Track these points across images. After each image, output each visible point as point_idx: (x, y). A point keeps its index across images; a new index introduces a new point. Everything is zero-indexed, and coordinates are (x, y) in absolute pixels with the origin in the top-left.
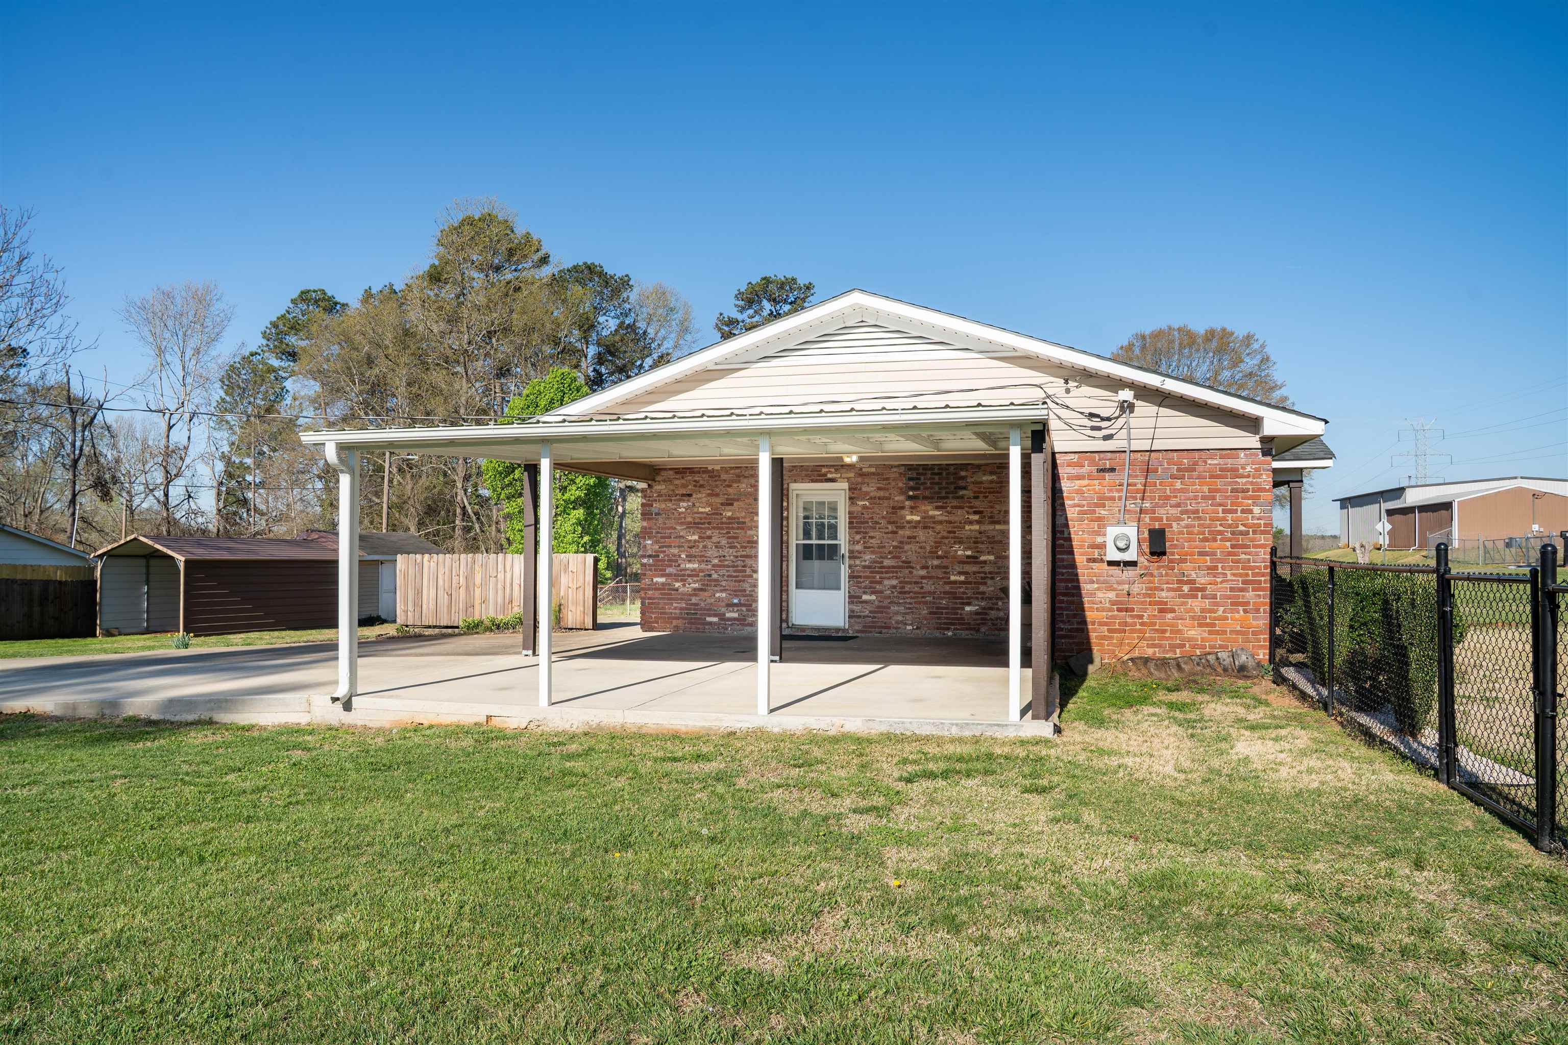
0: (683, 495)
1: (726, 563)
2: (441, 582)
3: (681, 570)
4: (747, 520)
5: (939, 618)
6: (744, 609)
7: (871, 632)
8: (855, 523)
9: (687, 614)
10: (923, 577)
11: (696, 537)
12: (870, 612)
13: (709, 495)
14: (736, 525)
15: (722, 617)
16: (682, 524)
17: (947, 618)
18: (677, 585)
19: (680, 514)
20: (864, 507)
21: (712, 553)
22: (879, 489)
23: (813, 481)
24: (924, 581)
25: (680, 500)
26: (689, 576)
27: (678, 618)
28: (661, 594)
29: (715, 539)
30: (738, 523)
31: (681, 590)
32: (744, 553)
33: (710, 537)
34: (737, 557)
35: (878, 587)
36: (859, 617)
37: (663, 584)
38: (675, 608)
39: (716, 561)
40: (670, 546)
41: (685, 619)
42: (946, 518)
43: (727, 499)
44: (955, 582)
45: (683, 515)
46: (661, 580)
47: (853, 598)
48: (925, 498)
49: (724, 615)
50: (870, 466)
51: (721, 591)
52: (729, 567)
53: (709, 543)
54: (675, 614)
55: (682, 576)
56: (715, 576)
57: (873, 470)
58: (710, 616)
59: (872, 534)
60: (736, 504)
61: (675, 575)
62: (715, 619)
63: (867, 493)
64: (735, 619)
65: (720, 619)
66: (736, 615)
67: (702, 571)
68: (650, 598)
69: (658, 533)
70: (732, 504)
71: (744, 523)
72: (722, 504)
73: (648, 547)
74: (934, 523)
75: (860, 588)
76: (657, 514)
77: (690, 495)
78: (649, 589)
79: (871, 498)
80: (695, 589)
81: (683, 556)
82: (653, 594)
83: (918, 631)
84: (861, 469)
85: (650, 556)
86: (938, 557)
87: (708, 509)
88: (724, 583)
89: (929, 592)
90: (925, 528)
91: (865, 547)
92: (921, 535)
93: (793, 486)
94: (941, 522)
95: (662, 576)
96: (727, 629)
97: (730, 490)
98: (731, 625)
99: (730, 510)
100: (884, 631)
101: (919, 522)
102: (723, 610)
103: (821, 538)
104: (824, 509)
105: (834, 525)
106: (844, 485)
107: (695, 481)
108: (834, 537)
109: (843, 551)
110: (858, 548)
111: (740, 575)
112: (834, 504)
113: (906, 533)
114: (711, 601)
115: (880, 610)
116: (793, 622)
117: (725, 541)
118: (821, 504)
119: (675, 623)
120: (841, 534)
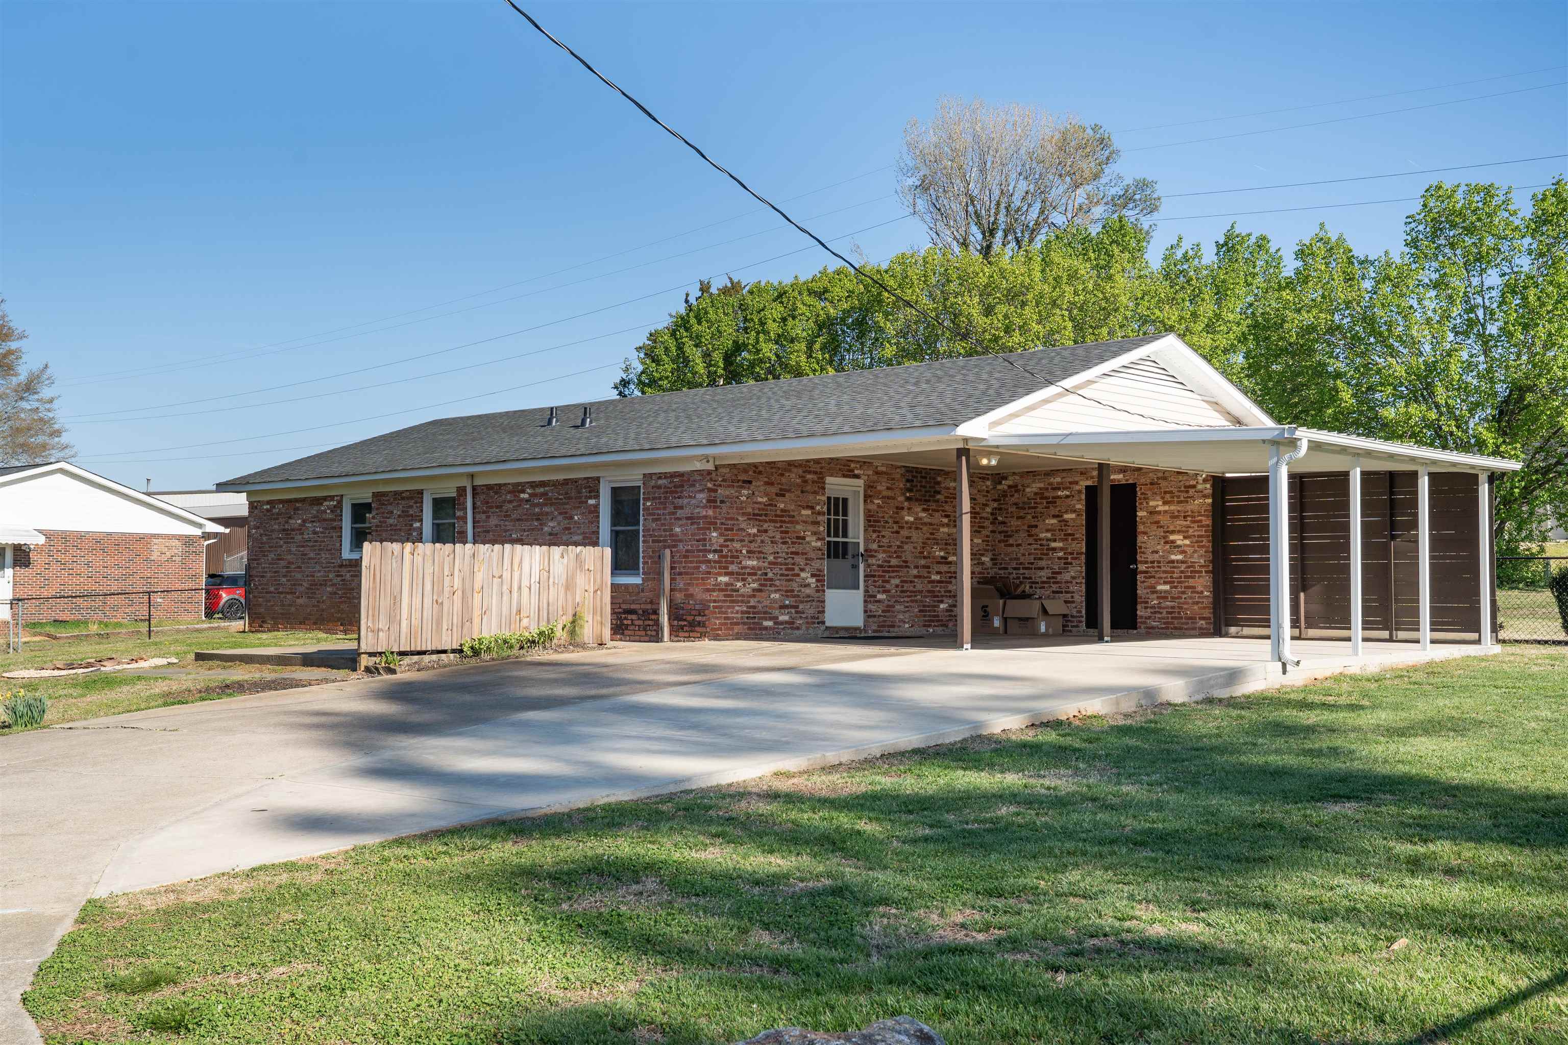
0: (744, 482)
1: (780, 560)
3: (742, 568)
4: (795, 514)
5: (925, 616)
6: (793, 611)
7: (882, 632)
8: (872, 521)
9: (747, 618)
10: (916, 577)
11: (755, 531)
12: (883, 611)
13: (767, 483)
14: (787, 519)
15: (775, 619)
16: (744, 514)
17: (930, 616)
18: (739, 584)
19: (742, 502)
20: (879, 506)
21: (768, 549)
22: (888, 488)
23: (844, 476)
24: (916, 580)
25: (742, 487)
26: (749, 574)
27: (737, 624)
28: (725, 596)
29: (770, 533)
30: (790, 516)
31: (742, 591)
32: (794, 550)
33: (766, 531)
34: (787, 553)
35: (888, 586)
36: (875, 616)
37: (727, 584)
38: (737, 612)
39: (771, 558)
40: (732, 540)
41: (744, 624)
42: (929, 520)
43: (781, 490)
44: (933, 582)
45: (744, 505)
46: (724, 579)
47: (869, 598)
48: (917, 500)
49: (777, 618)
50: (883, 465)
51: (776, 591)
52: (781, 564)
53: (764, 537)
54: (737, 618)
55: (742, 575)
56: (770, 575)
57: (884, 469)
58: (766, 619)
59: (883, 533)
60: (787, 495)
61: (738, 573)
62: (769, 623)
63: (880, 492)
64: (786, 622)
65: (775, 623)
66: (787, 618)
67: (759, 569)
68: (715, 601)
69: (722, 524)
70: (784, 496)
71: (793, 517)
72: (777, 495)
73: (714, 541)
74: (922, 524)
75: (875, 586)
76: (722, 502)
77: (750, 482)
78: (714, 590)
79: (883, 497)
80: (754, 590)
81: (744, 552)
82: (717, 596)
83: (912, 629)
84: (877, 467)
85: (715, 551)
86: (925, 558)
87: (765, 499)
88: (777, 583)
89: (919, 591)
90: (917, 528)
91: (879, 546)
92: (915, 535)
93: (829, 480)
94: (925, 524)
95: (726, 574)
96: (780, 634)
97: (784, 480)
98: (783, 629)
99: (783, 502)
100: (891, 629)
101: (912, 523)
102: (776, 612)
103: (836, 535)
104: (839, 506)
105: (845, 523)
106: (860, 482)
107: (755, 466)
108: (845, 535)
109: (862, 550)
110: (874, 546)
111: (790, 574)
112: (845, 501)
113: (905, 533)
114: (767, 603)
115: (889, 609)
116: (827, 624)
117: (778, 536)
118: (836, 499)
119: (737, 629)
120: (857, 534)
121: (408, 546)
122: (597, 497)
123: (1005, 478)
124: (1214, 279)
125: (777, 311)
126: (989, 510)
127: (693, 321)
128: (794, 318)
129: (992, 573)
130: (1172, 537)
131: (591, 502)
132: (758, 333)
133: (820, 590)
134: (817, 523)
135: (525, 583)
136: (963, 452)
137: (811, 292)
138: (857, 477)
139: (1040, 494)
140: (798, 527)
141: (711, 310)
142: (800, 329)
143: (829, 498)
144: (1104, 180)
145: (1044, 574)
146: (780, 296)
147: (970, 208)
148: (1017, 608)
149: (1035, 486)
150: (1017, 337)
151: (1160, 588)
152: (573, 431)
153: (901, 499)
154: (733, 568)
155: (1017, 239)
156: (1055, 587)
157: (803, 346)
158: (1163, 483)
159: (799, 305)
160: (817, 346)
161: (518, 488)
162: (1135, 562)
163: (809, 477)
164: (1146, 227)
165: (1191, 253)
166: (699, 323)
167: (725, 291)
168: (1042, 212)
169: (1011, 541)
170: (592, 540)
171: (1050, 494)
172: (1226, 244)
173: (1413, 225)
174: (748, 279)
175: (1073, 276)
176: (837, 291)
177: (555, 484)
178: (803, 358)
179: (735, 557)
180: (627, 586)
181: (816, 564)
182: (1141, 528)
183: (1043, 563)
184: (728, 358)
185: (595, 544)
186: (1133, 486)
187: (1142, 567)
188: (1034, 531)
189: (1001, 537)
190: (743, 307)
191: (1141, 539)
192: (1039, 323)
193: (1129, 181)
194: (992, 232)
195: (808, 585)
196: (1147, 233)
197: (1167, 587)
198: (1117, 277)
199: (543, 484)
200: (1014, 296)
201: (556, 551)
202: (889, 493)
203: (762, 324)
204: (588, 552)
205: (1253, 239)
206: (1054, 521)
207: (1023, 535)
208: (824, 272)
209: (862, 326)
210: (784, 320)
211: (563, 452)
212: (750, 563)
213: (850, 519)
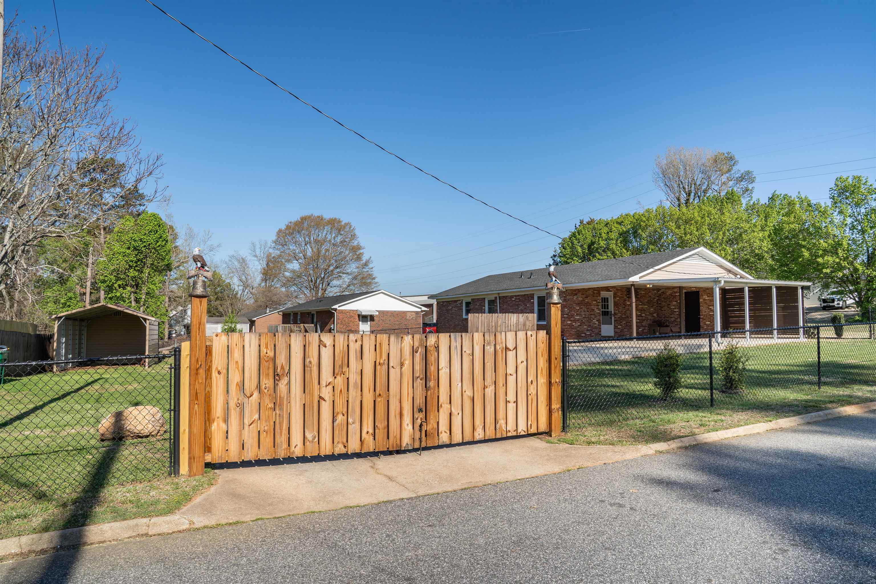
1: (586, 316)
2: (486, 325)
8: (616, 304)
15: (585, 334)
20: (618, 300)
21: (583, 313)
23: (607, 292)
30: (589, 304)
32: (591, 313)
34: (589, 315)
35: (621, 324)
36: (617, 333)
39: (584, 316)
43: (586, 296)
46: (569, 322)
47: (615, 327)
50: (619, 288)
52: (587, 318)
53: (581, 310)
55: (575, 321)
56: (584, 321)
62: (584, 335)
63: (619, 296)
66: (589, 333)
71: (591, 304)
72: (585, 298)
75: (618, 324)
87: (581, 299)
91: (619, 312)
93: (601, 292)
99: (587, 300)
102: (586, 332)
103: (605, 309)
104: (605, 300)
105: (608, 305)
106: (612, 293)
107: (578, 289)
108: (608, 309)
109: (613, 313)
110: (617, 312)
111: (590, 320)
112: (607, 298)
113: (627, 307)
114: (583, 329)
115: (622, 331)
116: (602, 335)
117: (586, 309)
118: (605, 298)
119: (573, 337)
120: (611, 308)
121: (480, 314)
122: (533, 299)
123: (660, 290)
124: (764, 211)
125: (605, 230)
126: (656, 300)
127: (577, 234)
128: (611, 232)
129: (657, 319)
130: (710, 307)
131: (532, 301)
132: (599, 238)
133: (600, 325)
134: (598, 305)
135: (512, 324)
136: (632, 285)
137: (617, 223)
138: (611, 291)
139: (671, 295)
140: (592, 307)
141: (583, 230)
142: (614, 235)
143: (602, 298)
144: (733, 172)
145: (673, 319)
146: (607, 224)
147: (681, 186)
148: (663, 330)
149: (669, 292)
150: (688, 236)
151: (707, 323)
152: (528, 279)
153: (626, 297)
154: (572, 319)
155: (698, 196)
156: (676, 323)
157: (614, 242)
158: (707, 291)
159: (613, 227)
160: (619, 242)
161: (512, 297)
162: (700, 315)
163: (595, 292)
164: (750, 188)
165: (756, 202)
166: (579, 235)
167: (588, 223)
168: (708, 186)
169: (663, 309)
170: (532, 312)
171: (674, 294)
172: (772, 198)
173: (832, 191)
174: (597, 218)
175: (709, 214)
176: (626, 222)
177: (522, 296)
178: (614, 246)
179: (573, 316)
180: (542, 325)
181: (598, 317)
182: (701, 305)
183: (672, 316)
184: (589, 247)
185: (533, 313)
186: (699, 292)
187: (702, 317)
188: (669, 306)
189: (660, 308)
190: (594, 228)
191: (701, 308)
192: (697, 231)
193: (742, 171)
194: (689, 195)
195: (595, 324)
196: (751, 190)
197: (709, 323)
198: (726, 213)
199: (518, 296)
200: (687, 222)
201: (521, 315)
202: (621, 296)
203: (600, 234)
204: (530, 316)
205: (782, 196)
206: (675, 303)
207: (666, 307)
208: (621, 216)
209: (635, 234)
210: (608, 233)
211: (524, 286)
212: (577, 317)
213: (609, 303)
